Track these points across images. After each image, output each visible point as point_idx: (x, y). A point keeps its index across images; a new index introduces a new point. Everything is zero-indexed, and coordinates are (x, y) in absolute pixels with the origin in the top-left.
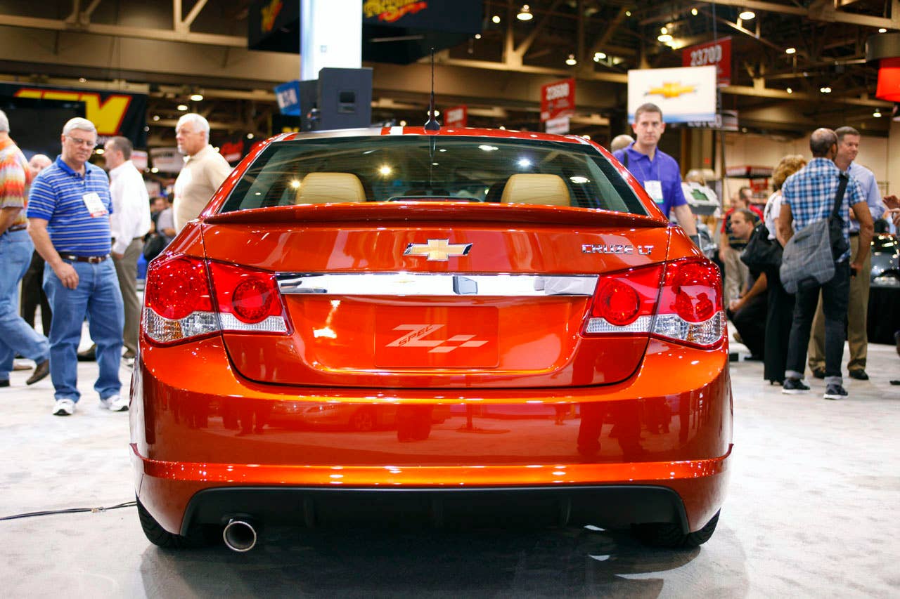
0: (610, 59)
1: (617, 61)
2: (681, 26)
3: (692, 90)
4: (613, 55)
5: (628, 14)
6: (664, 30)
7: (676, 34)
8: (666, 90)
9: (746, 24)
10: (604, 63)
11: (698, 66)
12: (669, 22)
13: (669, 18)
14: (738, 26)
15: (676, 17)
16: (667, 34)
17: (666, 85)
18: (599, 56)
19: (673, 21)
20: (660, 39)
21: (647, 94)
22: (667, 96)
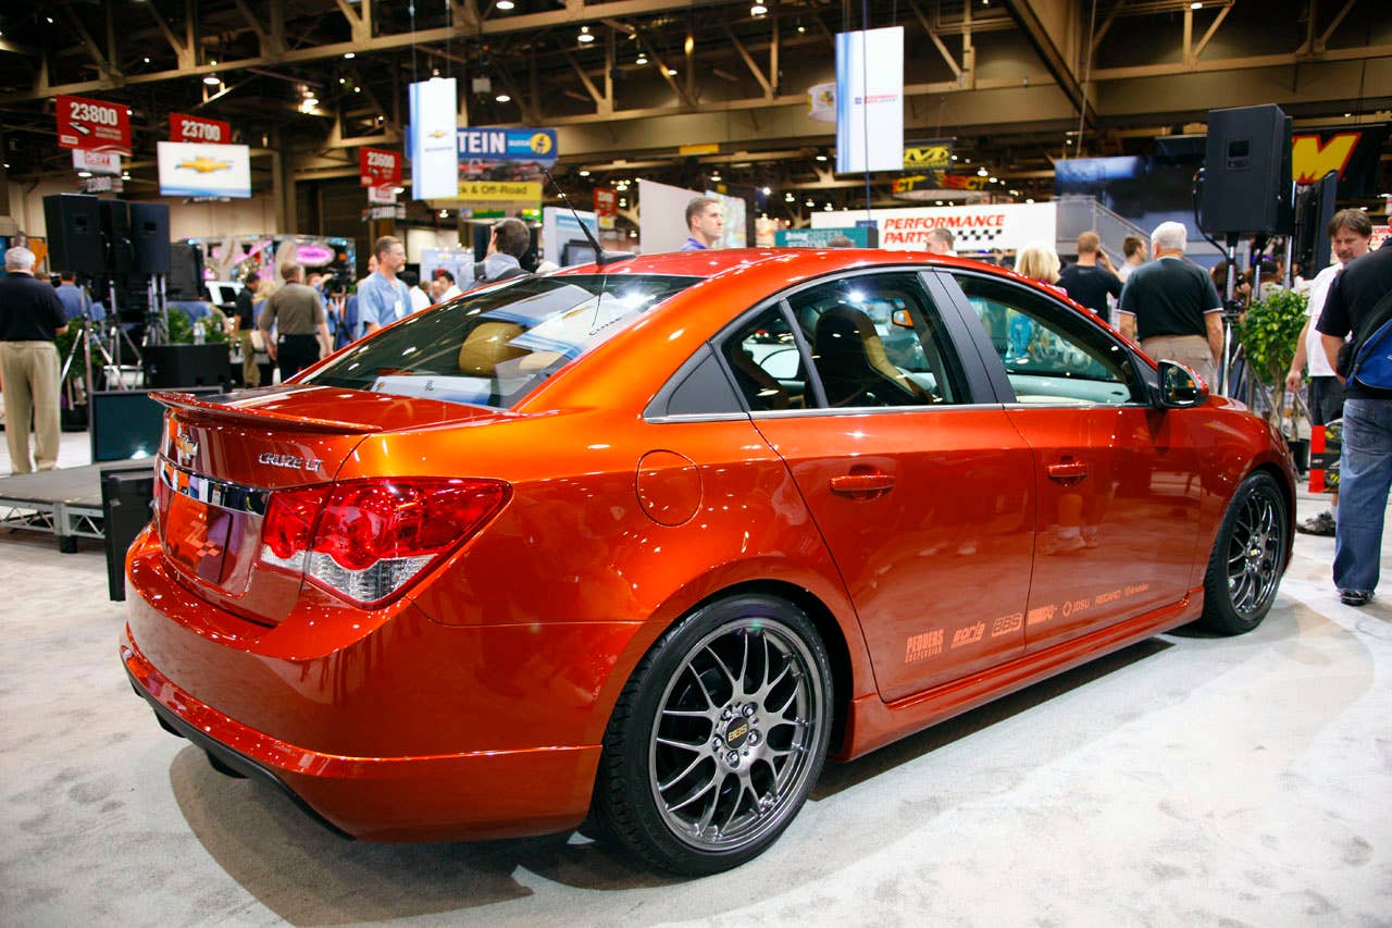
8: (199, 165)
21: (178, 167)
22: (201, 171)
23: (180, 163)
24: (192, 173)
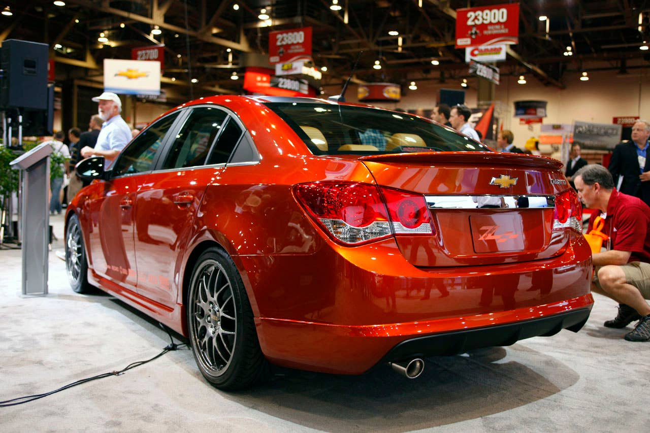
0: (64, 49)
1: (69, 51)
2: (113, 33)
3: (145, 75)
4: (67, 47)
5: (77, 21)
6: (102, 35)
7: (110, 38)
8: (129, 74)
9: (155, 37)
10: (60, 51)
11: (142, 60)
12: (105, 30)
13: (105, 28)
14: (151, 38)
15: (110, 27)
16: (105, 37)
17: (129, 70)
18: (58, 46)
19: (108, 30)
20: (100, 40)
21: (116, 75)
22: (130, 77)
23: (118, 73)
24: (124, 79)
